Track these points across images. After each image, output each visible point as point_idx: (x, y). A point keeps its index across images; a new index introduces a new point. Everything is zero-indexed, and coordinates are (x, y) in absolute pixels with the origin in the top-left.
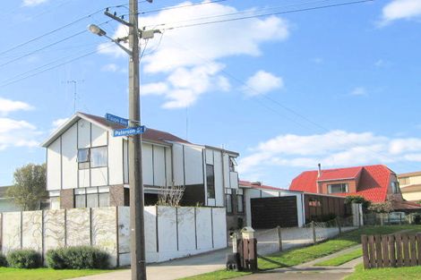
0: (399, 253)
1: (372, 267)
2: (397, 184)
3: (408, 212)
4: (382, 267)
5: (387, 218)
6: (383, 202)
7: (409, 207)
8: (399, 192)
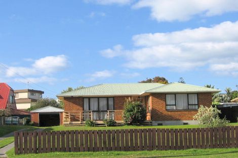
0: (40, 143)
1: (21, 153)
2: (13, 97)
3: (22, 117)
4: (27, 153)
5: (11, 120)
6: (4, 109)
7: (22, 113)
8: (14, 103)
